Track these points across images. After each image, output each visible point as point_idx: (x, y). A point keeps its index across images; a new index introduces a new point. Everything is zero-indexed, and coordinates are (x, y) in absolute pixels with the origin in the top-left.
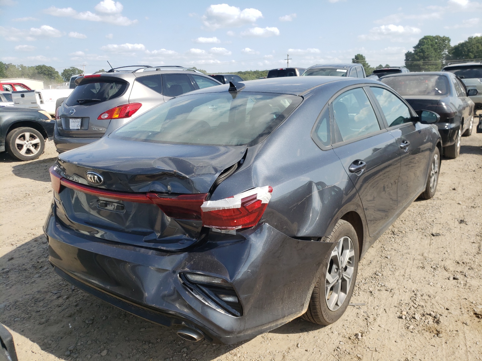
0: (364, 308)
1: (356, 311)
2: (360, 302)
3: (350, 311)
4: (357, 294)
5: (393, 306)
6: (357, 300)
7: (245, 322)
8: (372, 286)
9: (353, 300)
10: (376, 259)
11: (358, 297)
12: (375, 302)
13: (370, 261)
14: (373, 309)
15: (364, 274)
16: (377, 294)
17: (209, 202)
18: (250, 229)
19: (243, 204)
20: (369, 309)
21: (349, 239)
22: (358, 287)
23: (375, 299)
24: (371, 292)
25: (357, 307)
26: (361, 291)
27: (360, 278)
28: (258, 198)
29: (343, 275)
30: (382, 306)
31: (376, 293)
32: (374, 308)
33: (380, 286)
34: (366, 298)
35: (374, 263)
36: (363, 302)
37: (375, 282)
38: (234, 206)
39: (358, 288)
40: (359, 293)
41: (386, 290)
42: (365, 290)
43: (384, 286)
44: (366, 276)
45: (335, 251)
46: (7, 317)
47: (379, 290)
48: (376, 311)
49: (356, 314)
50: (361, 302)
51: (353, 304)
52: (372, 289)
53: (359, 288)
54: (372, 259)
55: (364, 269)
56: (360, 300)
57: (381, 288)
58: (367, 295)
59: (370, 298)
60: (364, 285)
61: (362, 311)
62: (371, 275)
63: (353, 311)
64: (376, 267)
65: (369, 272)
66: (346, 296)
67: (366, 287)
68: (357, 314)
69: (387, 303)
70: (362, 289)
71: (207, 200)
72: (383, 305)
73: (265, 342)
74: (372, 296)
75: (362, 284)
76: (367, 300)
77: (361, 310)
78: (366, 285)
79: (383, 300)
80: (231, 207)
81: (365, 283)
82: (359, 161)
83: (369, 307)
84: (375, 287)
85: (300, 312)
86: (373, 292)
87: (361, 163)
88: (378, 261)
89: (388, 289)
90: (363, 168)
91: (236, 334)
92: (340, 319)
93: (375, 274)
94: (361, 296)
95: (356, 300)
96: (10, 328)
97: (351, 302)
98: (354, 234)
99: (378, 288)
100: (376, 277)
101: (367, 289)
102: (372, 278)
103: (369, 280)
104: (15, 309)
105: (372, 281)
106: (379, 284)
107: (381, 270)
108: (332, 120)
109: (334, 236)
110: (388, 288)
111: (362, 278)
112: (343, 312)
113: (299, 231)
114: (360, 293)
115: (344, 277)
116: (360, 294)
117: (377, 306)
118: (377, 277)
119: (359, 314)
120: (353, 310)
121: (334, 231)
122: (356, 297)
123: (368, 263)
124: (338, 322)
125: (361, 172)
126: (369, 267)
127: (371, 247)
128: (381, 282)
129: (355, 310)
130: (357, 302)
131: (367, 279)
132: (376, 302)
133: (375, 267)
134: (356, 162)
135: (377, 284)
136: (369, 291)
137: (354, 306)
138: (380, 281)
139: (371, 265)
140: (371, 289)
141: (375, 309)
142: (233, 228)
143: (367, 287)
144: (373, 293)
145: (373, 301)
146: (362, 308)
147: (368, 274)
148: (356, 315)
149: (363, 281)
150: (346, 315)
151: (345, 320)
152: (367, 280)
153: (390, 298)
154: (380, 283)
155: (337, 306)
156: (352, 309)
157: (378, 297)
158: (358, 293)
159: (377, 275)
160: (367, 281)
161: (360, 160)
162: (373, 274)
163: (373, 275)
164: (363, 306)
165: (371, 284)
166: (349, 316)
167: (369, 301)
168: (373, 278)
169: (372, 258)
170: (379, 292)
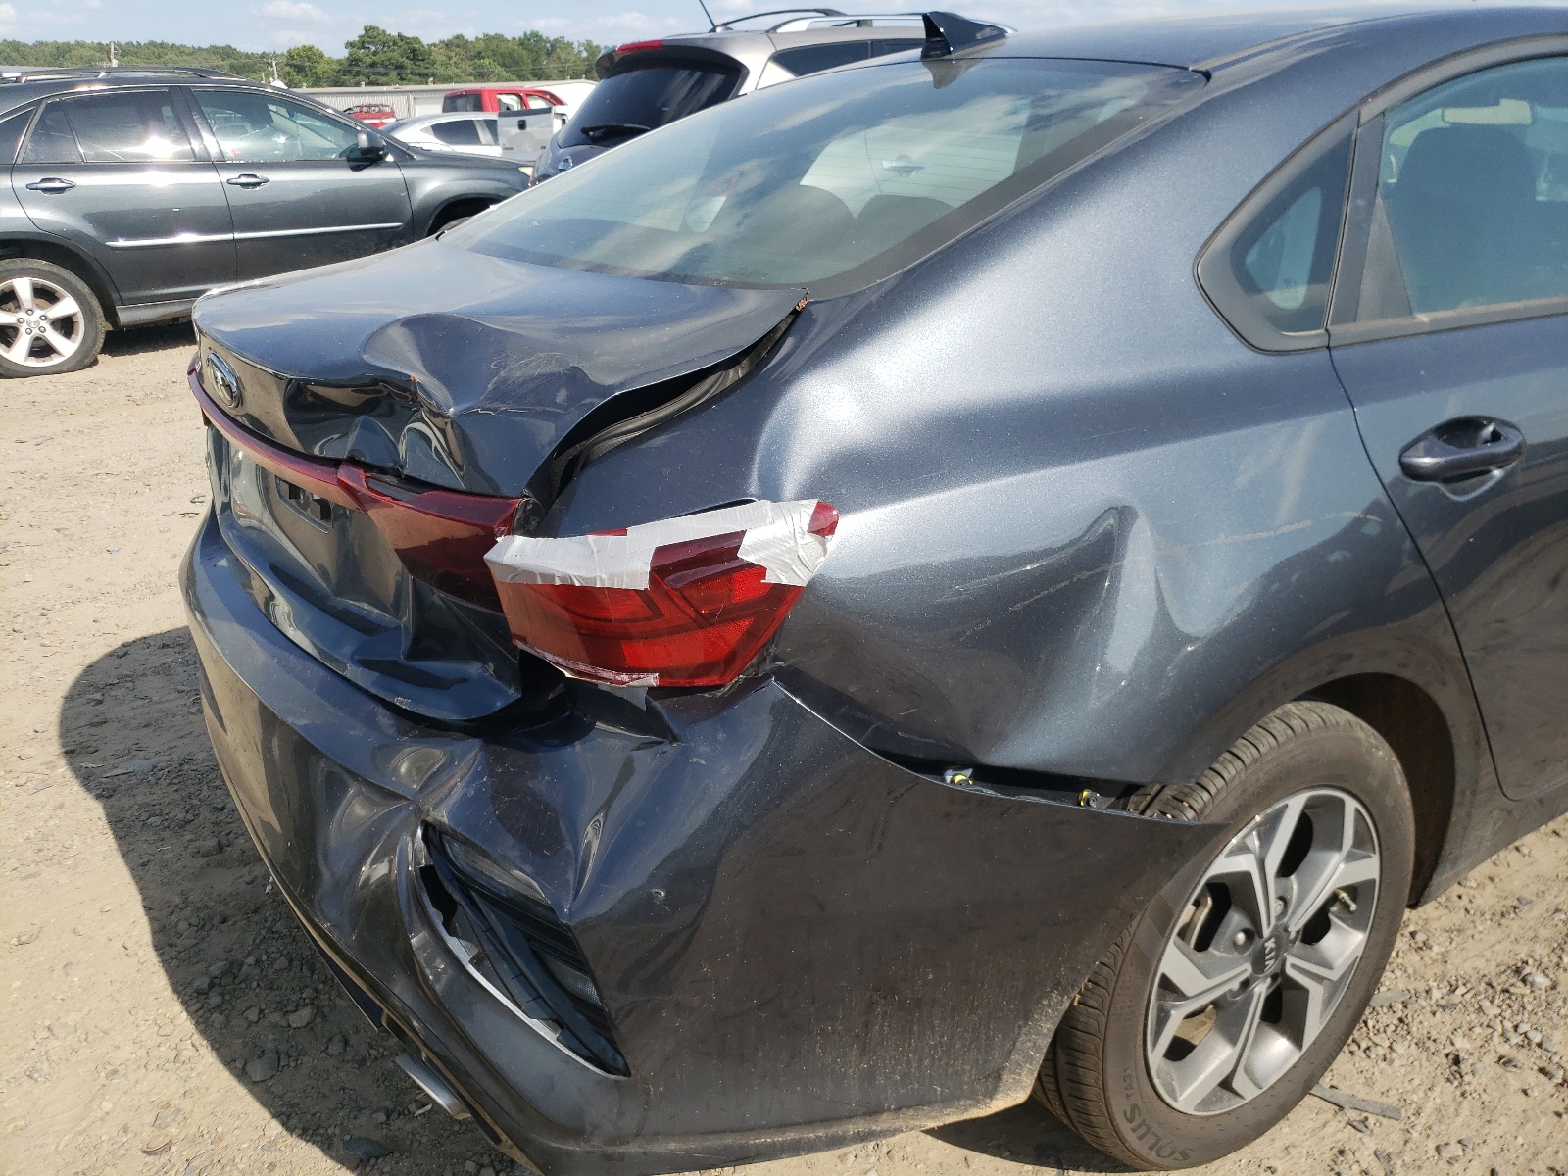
0: (1386, 1135)
1: (1339, 1136)
2: (1377, 1097)
3: (1311, 1125)
4: (1381, 1051)
5: (1544, 1168)
6: (1369, 1083)
7: (647, 1103)
8: (1477, 1030)
9: (1346, 1075)
10: (1549, 897)
11: (1383, 1065)
12: (1460, 1120)
13: (1516, 903)
14: (1432, 1152)
15: (1455, 959)
16: (1484, 1080)
17: (519, 540)
18: (706, 695)
19: (658, 573)
20: (1408, 1148)
21: (1351, 805)
22: (1400, 1014)
23: (1466, 1104)
24: (1457, 1061)
25: (1354, 1115)
26: (1407, 1043)
27: (1429, 974)
28: (746, 555)
29: (1284, 961)
30: (1484, 1151)
31: (1483, 1074)
32: (1437, 1149)
33: (1516, 1039)
34: (1417, 1082)
35: (1535, 913)
36: (1393, 1100)
37: (1497, 1011)
38: (611, 578)
39: (1396, 1022)
40: (1390, 1047)
41: (1542, 1071)
42: (1429, 1043)
43: (1539, 1045)
44: (1467, 969)
45: (1242, 849)
46: (136, 806)
47: (1505, 1062)
48: (1442, 1165)
49: (1335, 1151)
50: (1384, 1099)
51: (1339, 1096)
52: (1468, 1046)
53: (1401, 1020)
54: (1527, 894)
55: (1469, 932)
56: (1381, 1085)
57: (1520, 1056)
58: (1431, 1069)
59: (1437, 1089)
60: (1434, 1014)
61: (1371, 1144)
62: (1491, 970)
63: (1322, 1133)
64: (1534, 939)
65: (1488, 954)
66: (1297, 1055)
67: (1441, 1025)
68: (1341, 1152)
69: (1520, 1140)
70: (1414, 1030)
71: (510, 532)
72: (1494, 1144)
73: (859, 1160)
74: (1456, 1083)
75: (1424, 1003)
76: (1421, 1094)
77: (1367, 1139)
78: (1447, 1017)
79: (1503, 1120)
80: (601, 580)
81: (1443, 1002)
82: (1483, 427)
83: (1415, 1134)
84: (1488, 1039)
85: (977, 1103)
86: (1471, 1061)
87: (1496, 437)
88: (1557, 911)
89: (1551, 1068)
90: (1499, 461)
91: (596, 1142)
92: (1245, 1154)
93: (1518, 971)
94: (1397, 1063)
95: (1362, 1080)
96: (119, 845)
97: (1334, 1083)
98: (1386, 782)
99: (1505, 1049)
100: (1512, 989)
101: (1443, 1039)
102: (1490, 991)
103: (1468, 996)
104: (170, 784)
105: (1486, 1003)
106: (1516, 1028)
107: (1555, 960)
108: (1361, 202)
109: (1237, 781)
110: (1556, 1059)
111: (1439, 973)
112: (1259, 1129)
113: (1000, 737)
114: (1400, 1048)
115: (1290, 972)
116: (1394, 1055)
117: (1460, 1142)
118: (1520, 989)
119: (1351, 1157)
120: (1324, 1125)
121: (1247, 761)
122: (1366, 1064)
123: (1499, 909)
124: (1227, 1167)
125: (1482, 484)
126: (1499, 931)
127: (1511, 846)
128: (1534, 1019)
129: (1337, 1132)
130: (1362, 1092)
131: (1461, 990)
132: (1463, 1122)
133: (1531, 934)
134: (1461, 430)
135: (1509, 1025)
136: (1447, 1051)
137: (1341, 1108)
138: (1526, 1016)
139: (1513, 924)
140: (1462, 1044)
141: (1446, 1154)
142: (619, 678)
143: (1447, 1030)
144: (1465, 1067)
145: (1452, 1110)
146: (1377, 1130)
147: (1480, 963)
148: (1329, 1156)
149: (1436, 994)
150: (1279, 1144)
151: (1266, 1164)
152: (1459, 992)
153: (1543, 1120)
154: (1523, 1028)
155: (1227, 1094)
156: (1322, 1118)
157: (1484, 1096)
158: (1387, 1043)
159: (1524, 981)
160: (1460, 998)
161: (1490, 420)
162: (1503, 968)
163: (1504, 977)
164: (1385, 1121)
165: (1473, 1016)
166: (1294, 1152)
167: (1430, 1105)
168: (1499, 988)
169: (1533, 888)
170: (1499, 1069)
